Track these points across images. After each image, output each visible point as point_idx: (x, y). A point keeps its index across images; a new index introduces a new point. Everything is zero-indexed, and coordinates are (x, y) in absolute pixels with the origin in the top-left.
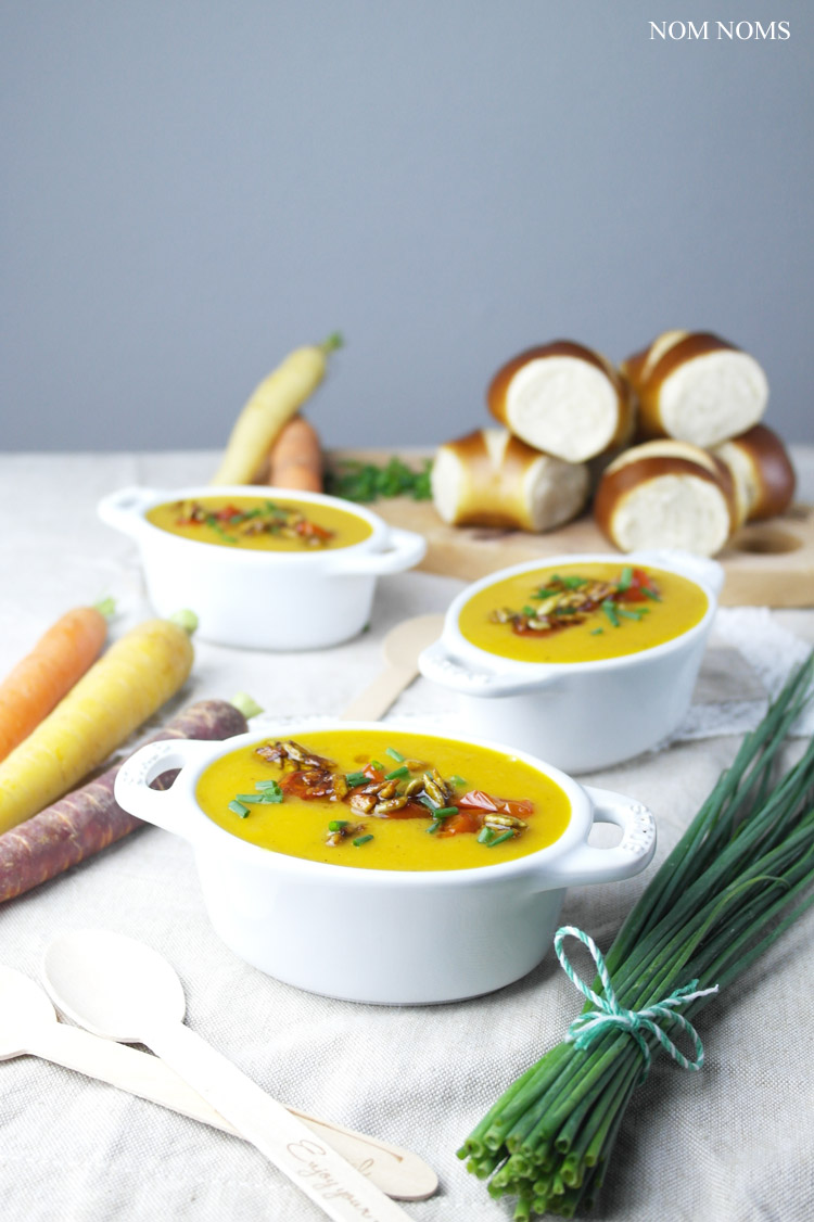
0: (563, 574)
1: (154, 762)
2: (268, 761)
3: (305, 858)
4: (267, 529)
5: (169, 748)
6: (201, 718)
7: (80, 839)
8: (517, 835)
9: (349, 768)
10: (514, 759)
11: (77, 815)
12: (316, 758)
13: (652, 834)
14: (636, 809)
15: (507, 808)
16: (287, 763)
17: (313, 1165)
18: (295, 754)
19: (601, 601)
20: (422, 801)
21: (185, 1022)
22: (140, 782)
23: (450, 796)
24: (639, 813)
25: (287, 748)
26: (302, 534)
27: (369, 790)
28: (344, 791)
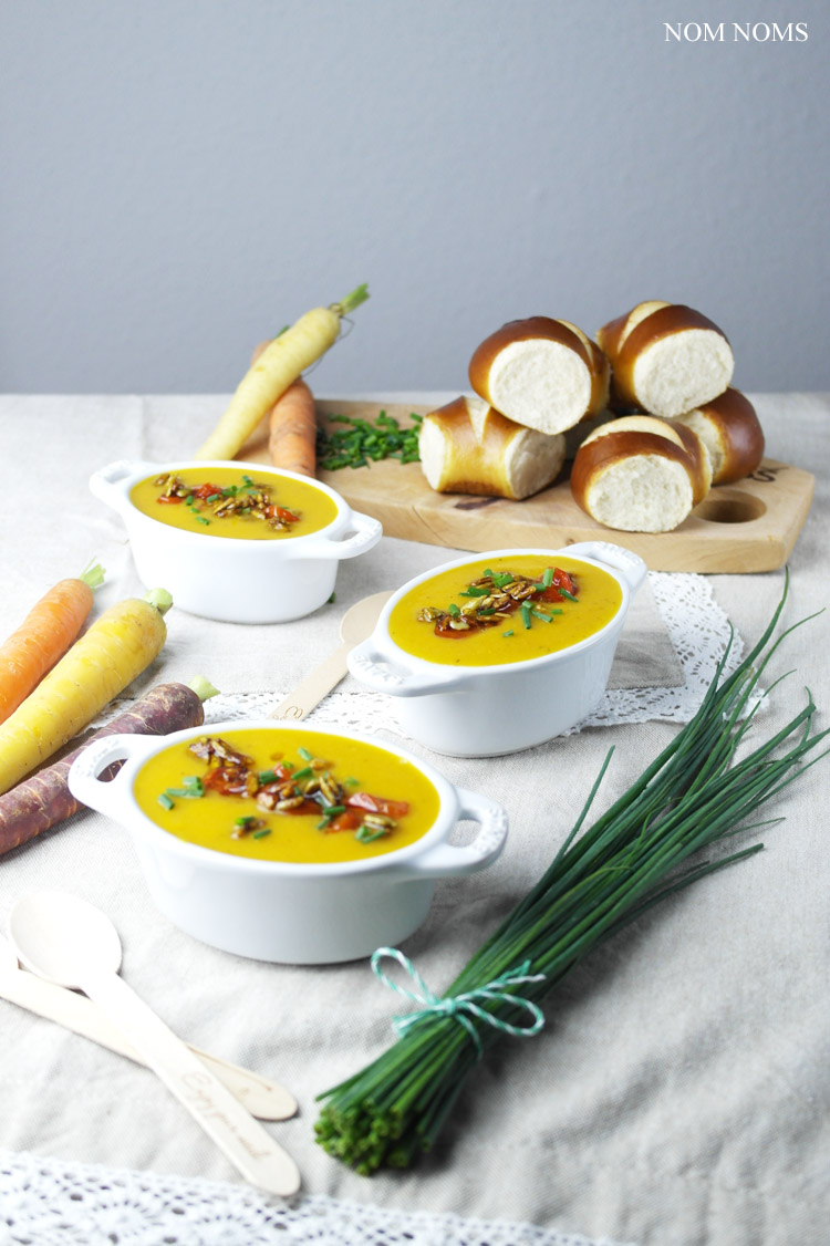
0: (496, 570)
1: (103, 755)
2: (196, 757)
3: (213, 848)
4: (239, 510)
5: (117, 742)
6: (160, 701)
7: (48, 811)
8: (389, 834)
9: (265, 766)
10: (405, 762)
11: (46, 790)
12: (238, 756)
13: (501, 836)
14: (494, 812)
15: (386, 809)
16: (214, 759)
17: (200, 1092)
18: (220, 752)
19: (521, 600)
20: (318, 800)
21: (119, 973)
22: (89, 775)
23: (341, 795)
24: (496, 816)
25: (215, 745)
26: (268, 516)
27: (274, 789)
28: (254, 788)
